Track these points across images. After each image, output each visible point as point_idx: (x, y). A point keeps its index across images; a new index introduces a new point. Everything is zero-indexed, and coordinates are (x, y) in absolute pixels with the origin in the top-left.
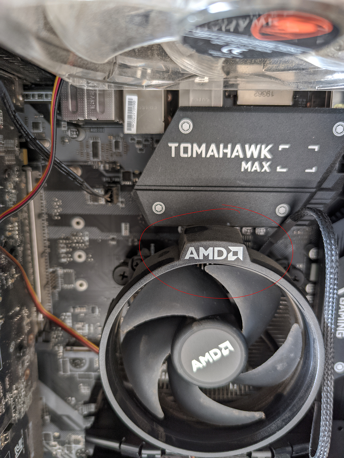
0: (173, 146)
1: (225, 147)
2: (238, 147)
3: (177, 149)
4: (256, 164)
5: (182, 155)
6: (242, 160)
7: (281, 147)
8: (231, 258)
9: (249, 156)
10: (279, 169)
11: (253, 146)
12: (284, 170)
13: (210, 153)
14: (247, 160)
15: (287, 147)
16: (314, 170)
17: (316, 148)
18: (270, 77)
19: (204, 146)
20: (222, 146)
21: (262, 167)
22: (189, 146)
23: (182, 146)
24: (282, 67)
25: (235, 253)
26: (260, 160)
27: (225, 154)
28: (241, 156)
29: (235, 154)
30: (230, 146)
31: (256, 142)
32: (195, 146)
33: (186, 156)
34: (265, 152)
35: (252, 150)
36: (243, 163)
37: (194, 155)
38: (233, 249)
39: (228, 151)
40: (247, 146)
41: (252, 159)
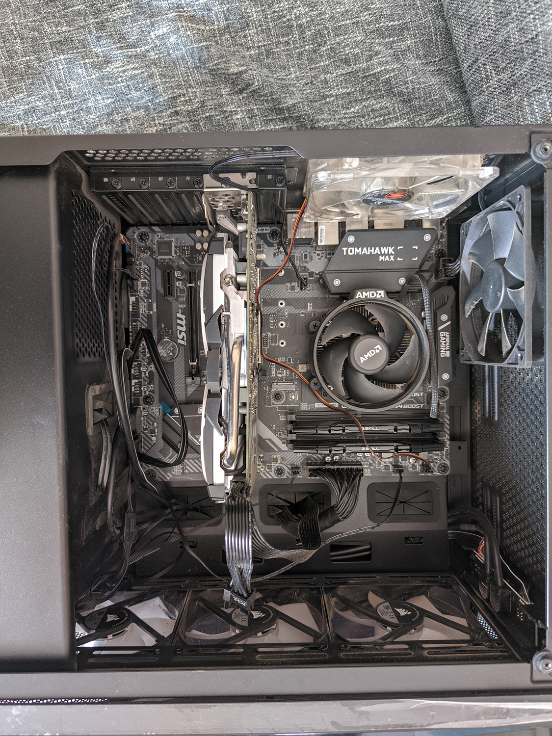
0: (345, 249)
1: (371, 249)
2: (377, 249)
3: (347, 251)
4: (387, 257)
5: (349, 254)
6: (380, 255)
7: (399, 248)
8: (378, 296)
9: (383, 253)
10: (398, 259)
11: (385, 248)
12: (402, 259)
13: (363, 252)
14: (382, 255)
15: (402, 247)
16: (416, 259)
17: (417, 247)
18: (391, 214)
19: (360, 249)
20: (369, 248)
21: (390, 258)
22: (353, 249)
23: (350, 249)
24: (396, 209)
25: (380, 294)
26: (388, 255)
27: (371, 252)
28: (379, 253)
29: (376, 252)
30: (373, 248)
31: (386, 246)
32: (356, 249)
33: (351, 254)
34: (391, 251)
35: (384, 250)
36: (380, 257)
37: (356, 254)
38: (379, 292)
39: (373, 251)
40: (382, 248)
41: (385, 255)
